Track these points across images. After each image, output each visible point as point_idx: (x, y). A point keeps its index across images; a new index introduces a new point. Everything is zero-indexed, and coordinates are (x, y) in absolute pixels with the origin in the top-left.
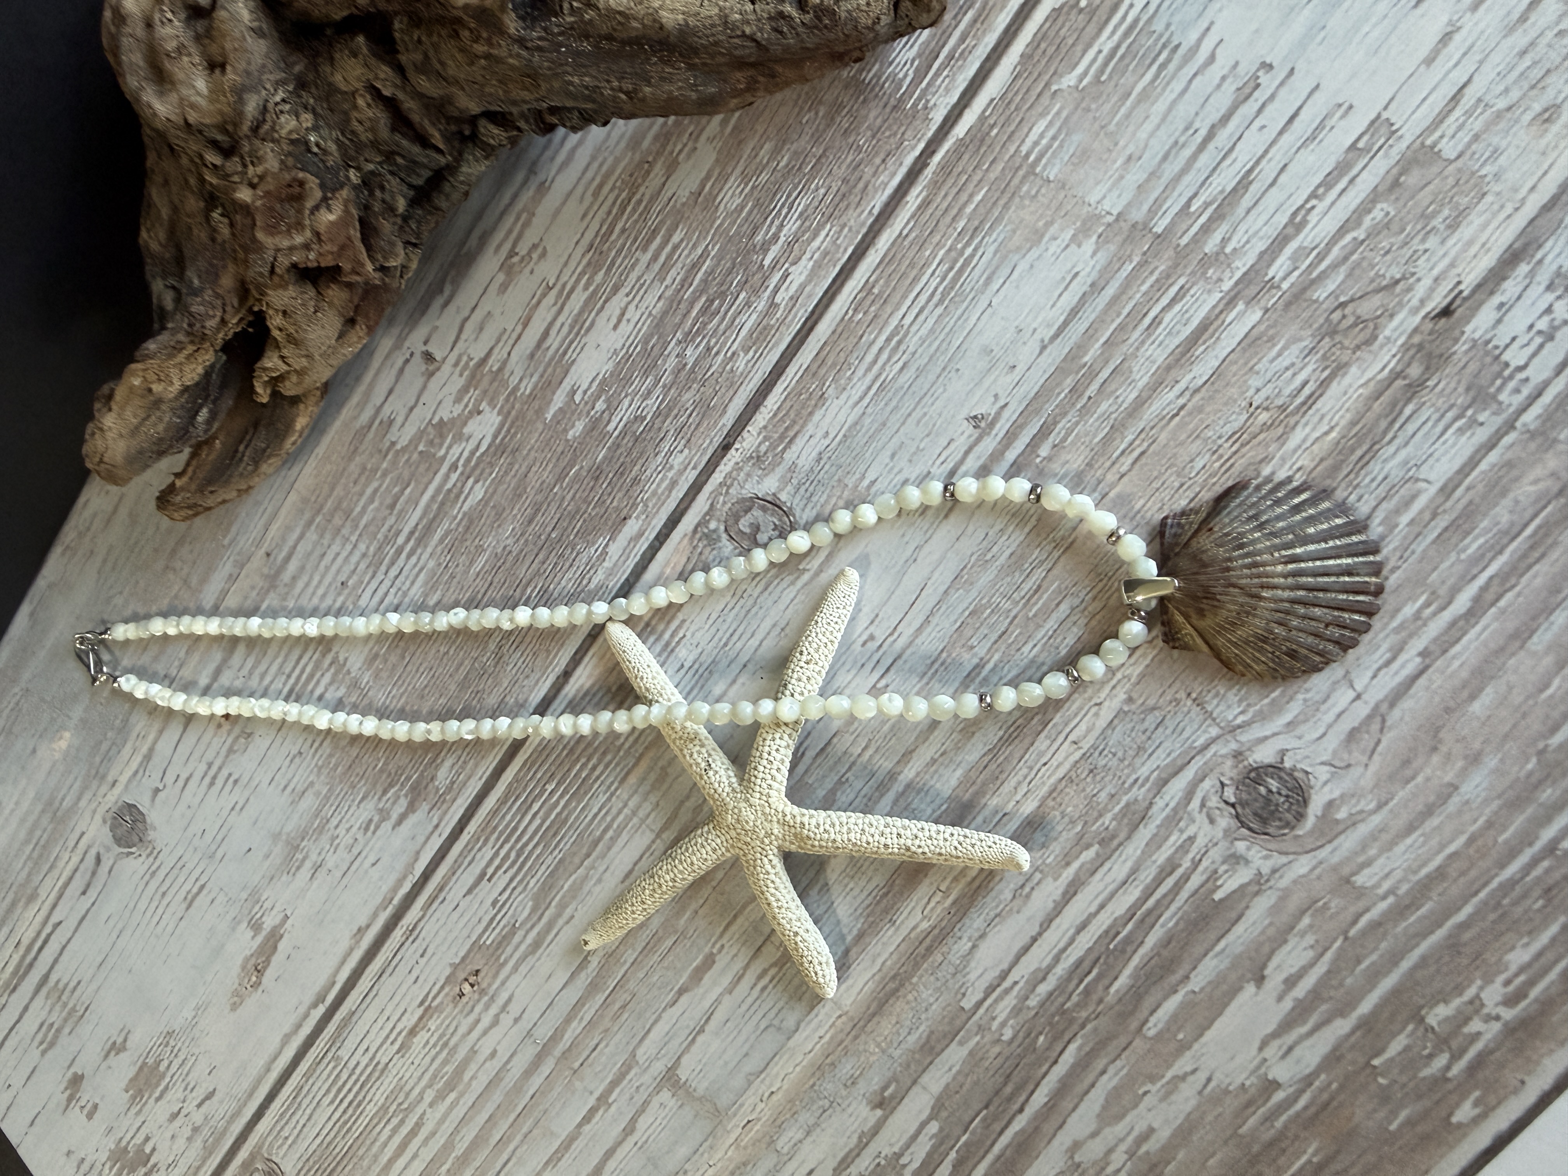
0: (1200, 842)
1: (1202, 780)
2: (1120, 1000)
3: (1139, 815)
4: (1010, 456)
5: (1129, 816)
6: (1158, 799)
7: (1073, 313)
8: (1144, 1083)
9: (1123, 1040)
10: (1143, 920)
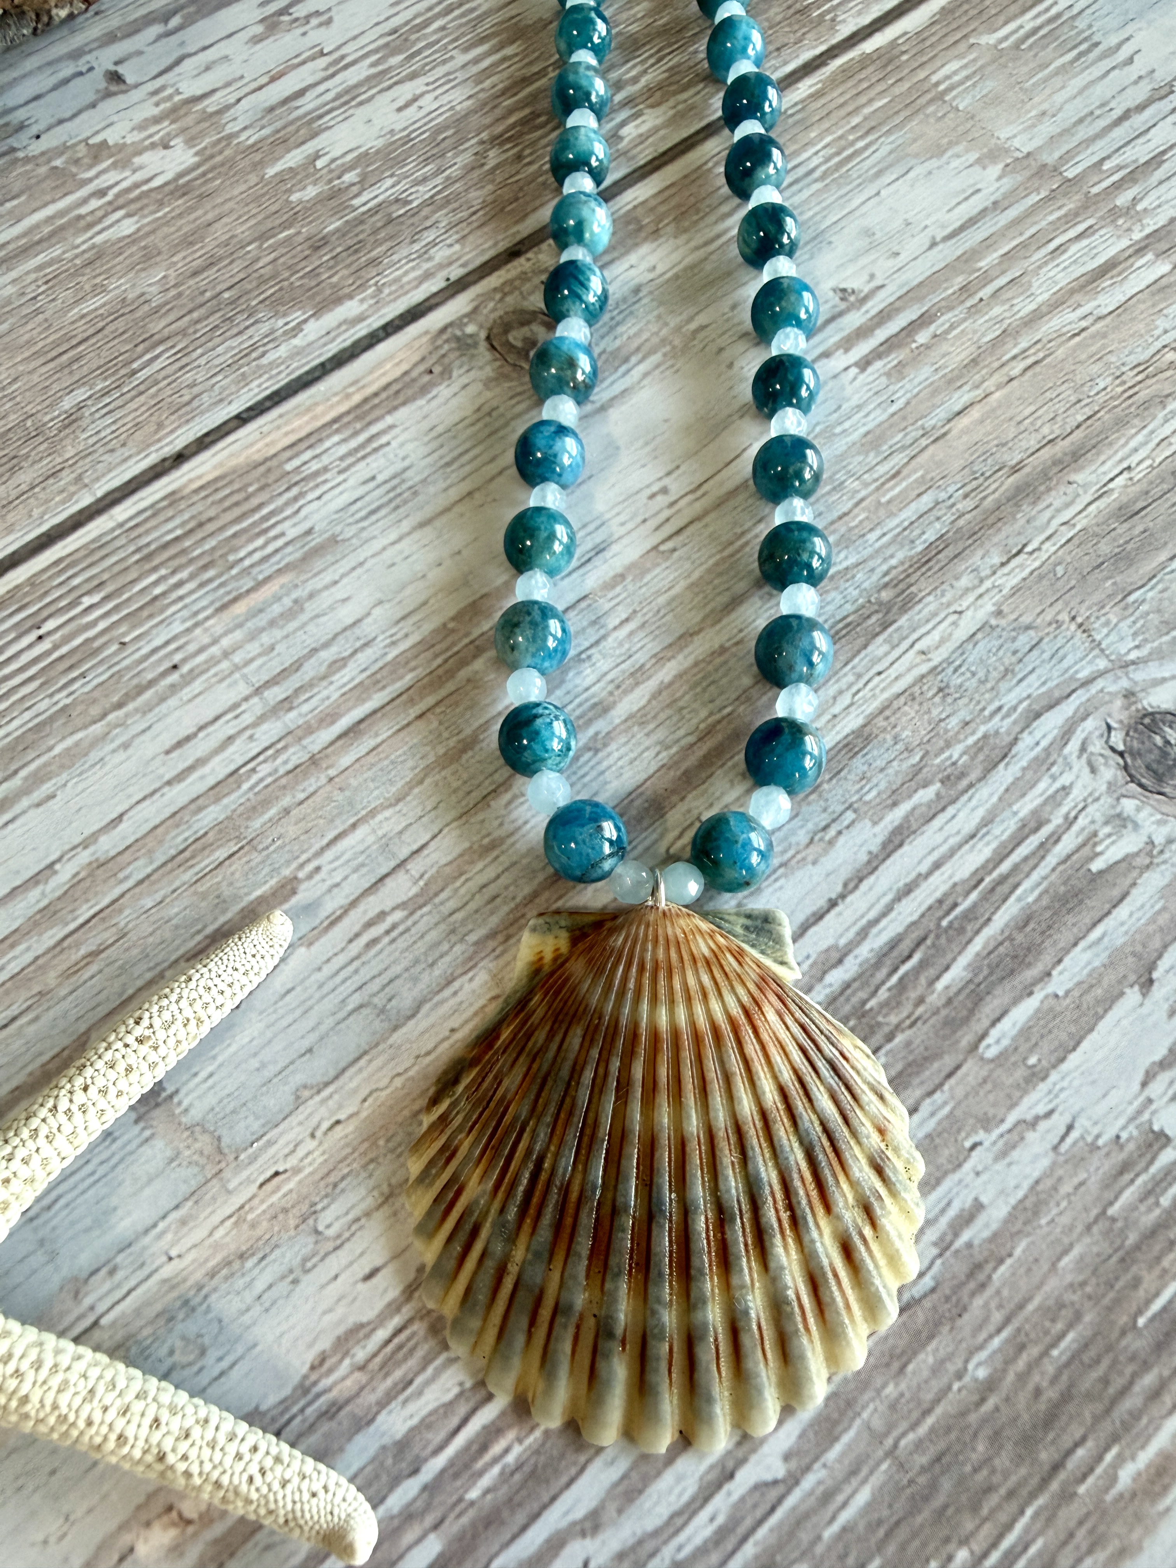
0: (1077, 794)
1: (1084, 719)
2: (949, 1001)
3: (998, 753)
4: (881, 335)
5: (986, 751)
6: (1025, 735)
7: (971, 222)
8: (974, 1130)
9: (948, 1061)
10: (992, 890)
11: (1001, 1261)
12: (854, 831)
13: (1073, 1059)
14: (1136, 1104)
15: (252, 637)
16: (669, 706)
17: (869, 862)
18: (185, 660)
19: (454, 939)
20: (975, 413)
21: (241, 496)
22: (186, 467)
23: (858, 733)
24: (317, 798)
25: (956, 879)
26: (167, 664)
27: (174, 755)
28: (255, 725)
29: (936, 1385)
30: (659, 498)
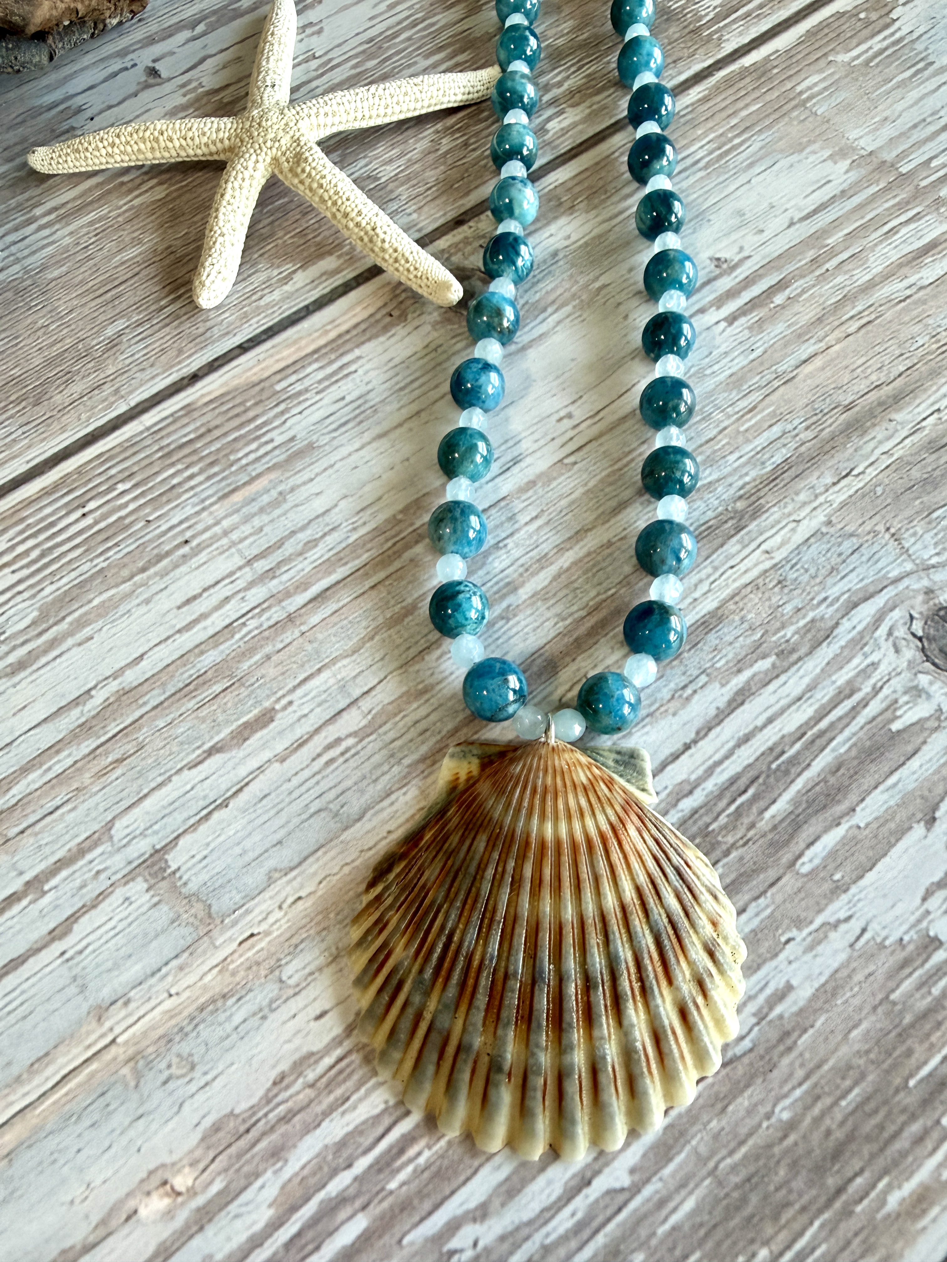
0: (883, 669)
1: (892, 610)
2: (775, 827)
3: (822, 634)
4: (746, 296)
5: (813, 632)
6: (845, 620)
7: (822, 207)
8: (788, 929)
9: (772, 874)
10: (813, 742)
11: (805, 1031)
12: (706, 691)
13: (870, 877)
14: (918, 914)
15: (247, 519)
16: (566, 586)
17: (717, 716)
18: (194, 537)
19: (392, 761)
20: (818, 362)
21: (242, 409)
22: (199, 385)
23: (713, 614)
24: (292, 648)
25: (785, 731)
26: (181, 539)
27: (184, 609)
28: (246, 589)
29: (750, 1122)
30: (565, 421)
